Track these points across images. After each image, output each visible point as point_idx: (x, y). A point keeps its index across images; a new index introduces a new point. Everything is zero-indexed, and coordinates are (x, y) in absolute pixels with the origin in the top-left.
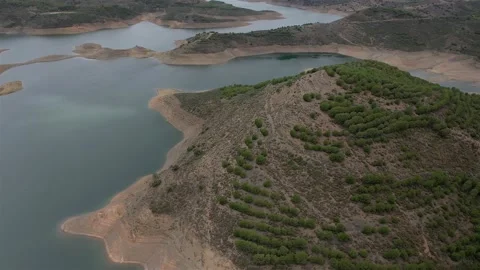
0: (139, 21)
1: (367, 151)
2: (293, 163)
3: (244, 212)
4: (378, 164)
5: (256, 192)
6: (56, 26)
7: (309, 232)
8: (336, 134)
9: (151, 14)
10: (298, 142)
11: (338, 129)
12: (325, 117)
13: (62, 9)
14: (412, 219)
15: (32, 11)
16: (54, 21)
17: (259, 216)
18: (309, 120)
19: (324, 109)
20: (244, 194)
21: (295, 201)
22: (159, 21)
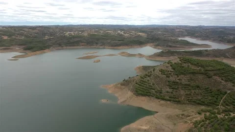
0: (146, 46)
1: (178, 76)
2: (157, 77)
3: (140, 85)
4: (179, 79)
5: (145, 82)
6: (116, 46)
7: (153, 91)
8: (171, 71)
9: (152, 44)
10: (160, 73)
11: (172, 70)
12: (171, 67)
13: (119, 41)
14: (182, 92)
15: (109, 41)
16: (115, 44)
17: (143, 86)
18: (166, 68)
19: (171, 66)
20: (142, 82)
21: (153, 84)
22: (153, 46)
